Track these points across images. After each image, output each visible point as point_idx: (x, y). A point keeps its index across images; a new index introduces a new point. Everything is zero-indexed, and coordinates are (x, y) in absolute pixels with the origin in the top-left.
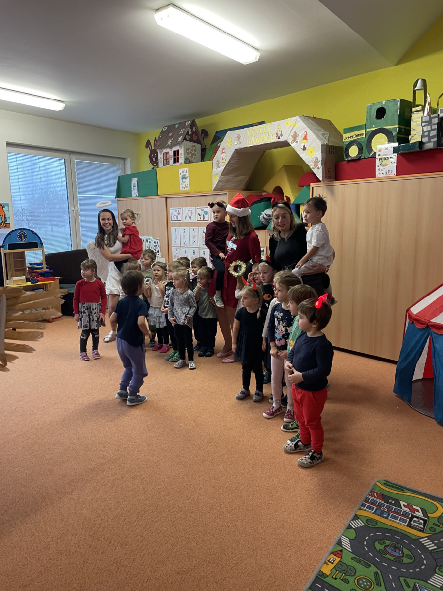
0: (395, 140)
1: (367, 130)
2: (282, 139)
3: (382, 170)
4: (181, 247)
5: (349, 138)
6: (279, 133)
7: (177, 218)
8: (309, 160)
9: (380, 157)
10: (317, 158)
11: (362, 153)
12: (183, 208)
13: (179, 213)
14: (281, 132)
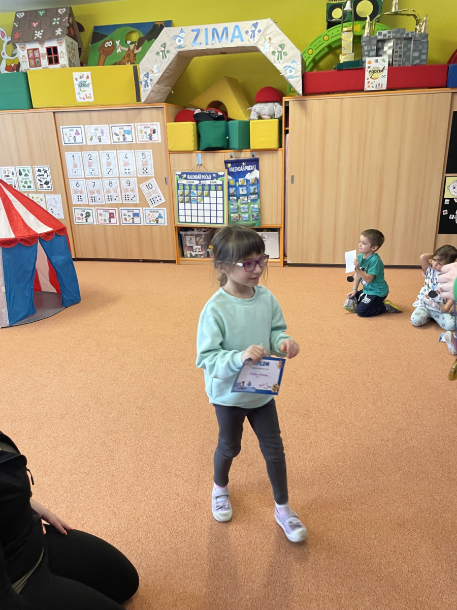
3: (372, 83)
4: (86, 178)
7: (75, 140)
9: (369, 69)
12: (86, 126)
13: (77, 133)
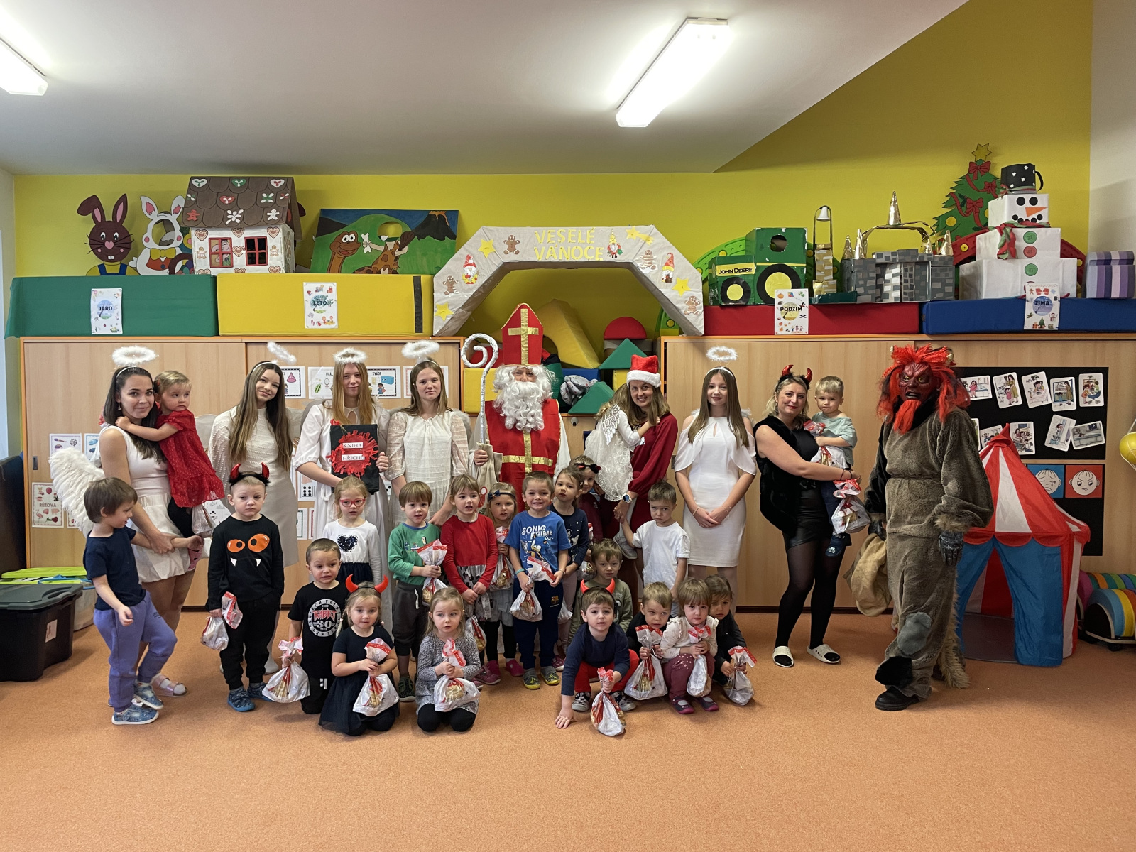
0: (803, 285)
1: (758, 264)
2: (620, 259)
3: (785, 325)
5: (726, 272)
6: (614, 248)
8: (680, 299)
9: (781, 306)
10: (693, 297)
11: (749, 297)
12: (310, 368)
13: (292, 379)
14: (619, 246)
